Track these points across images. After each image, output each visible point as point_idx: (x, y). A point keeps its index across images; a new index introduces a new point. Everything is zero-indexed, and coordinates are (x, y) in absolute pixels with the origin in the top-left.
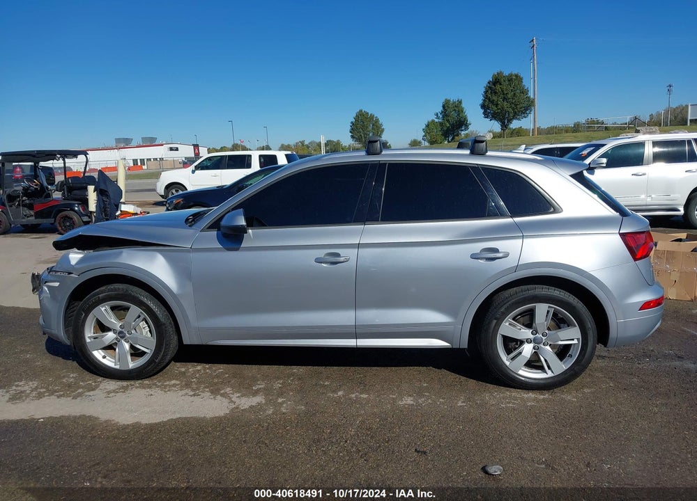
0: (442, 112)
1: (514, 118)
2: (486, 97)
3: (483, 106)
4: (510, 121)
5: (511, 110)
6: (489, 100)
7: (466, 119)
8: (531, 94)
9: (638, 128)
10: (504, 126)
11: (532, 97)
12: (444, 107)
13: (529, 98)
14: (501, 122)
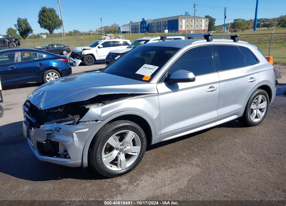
0: (18, 24)
1: (55, 28)
2: (40, 18)
3: (39, 22)
4: (53, 30)
5: (53, 25)
6: (42, 19)
7: (30, 28)
8: (60, 18)
9: (107, 34)
10: (51, 32)
11: (61, 19)
12: (18, 21)
13: (60, 19)
14: (49, 30)
